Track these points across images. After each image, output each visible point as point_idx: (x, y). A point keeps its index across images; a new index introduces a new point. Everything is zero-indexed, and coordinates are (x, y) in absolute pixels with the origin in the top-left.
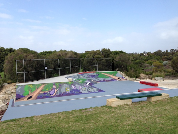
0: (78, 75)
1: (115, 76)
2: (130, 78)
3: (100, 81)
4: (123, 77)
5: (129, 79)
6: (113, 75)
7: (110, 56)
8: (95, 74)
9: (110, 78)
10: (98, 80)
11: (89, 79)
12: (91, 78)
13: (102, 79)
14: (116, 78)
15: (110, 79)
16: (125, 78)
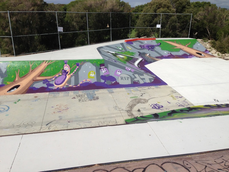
0: (122, 44)
1: (192, 48)
2: (220, 54)
3: (162, 57)
4: (206, 50)
5: (218, 54)
6: (188, 47)
7: (186, 10)
8: (154, 43)
9: (181, 51)
10: (158, 55)
11: (141, 51)
12: (146, 51)
13: (165, 53)
14: (193, 52)
15: (181, 53)
16: (210, 53)
